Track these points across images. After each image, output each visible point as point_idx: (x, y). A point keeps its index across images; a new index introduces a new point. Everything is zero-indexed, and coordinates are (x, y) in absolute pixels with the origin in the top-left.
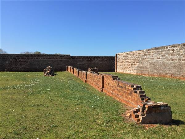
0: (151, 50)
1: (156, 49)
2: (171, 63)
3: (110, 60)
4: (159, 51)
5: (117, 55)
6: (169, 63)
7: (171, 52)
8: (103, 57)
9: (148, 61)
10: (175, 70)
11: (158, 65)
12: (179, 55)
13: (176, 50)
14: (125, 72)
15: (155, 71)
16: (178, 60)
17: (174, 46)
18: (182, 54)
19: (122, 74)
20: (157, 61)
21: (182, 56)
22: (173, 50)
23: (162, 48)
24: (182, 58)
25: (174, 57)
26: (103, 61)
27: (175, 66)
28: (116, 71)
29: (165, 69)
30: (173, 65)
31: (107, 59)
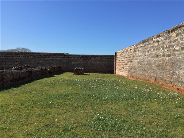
0: (139, 44)
1: (143, 42)
2: (155, 61)
4: (145, 45)
6: (154, 61)
7: (156, 44)
9: (137, 59)
10: (158, 71)
11: (144, 65)
12: (163, 47)
13: (161, 40)
14: (120, 74)
15: (141, 73)
16: (162, 56)
17: (159, 36)
18: (166, 47)
20: (144, 58)
21: (166, 50)
22: (158, 42)
23: (148, 40)
24: (167, 53)
25: (159, 52)
27: (159, 66)
28: (115, 73)
29: (150, 71)
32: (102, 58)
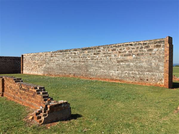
0: (56, 52)
1: (61, 52)
2: (73, 65)
3: (15, 61)
4: (64, 54)
5: (23, 56)
6: (72, 64)
7: (74, 55)
8: (6, 57)
9: (54, 62)
10: (76, 70)
11: (63, 66)
12: (79, 57)
13: (77, 53)
14: (32, 74)
15: (61, 71)
16: (79, 62)
17: (76, 50)
18: (82, 57)
19: (29, 76)
20: (62, 62)
21: (81, 59)
22: (75, 53)
23: (66, 51)
24: (82, 60)
25: (76, 59)
26: (6, 61)
27: (76, 67)
28: (22, 73)
29: (69, 70)
30: (75, 66)
31: (12, 60)
32: (6, 60)
